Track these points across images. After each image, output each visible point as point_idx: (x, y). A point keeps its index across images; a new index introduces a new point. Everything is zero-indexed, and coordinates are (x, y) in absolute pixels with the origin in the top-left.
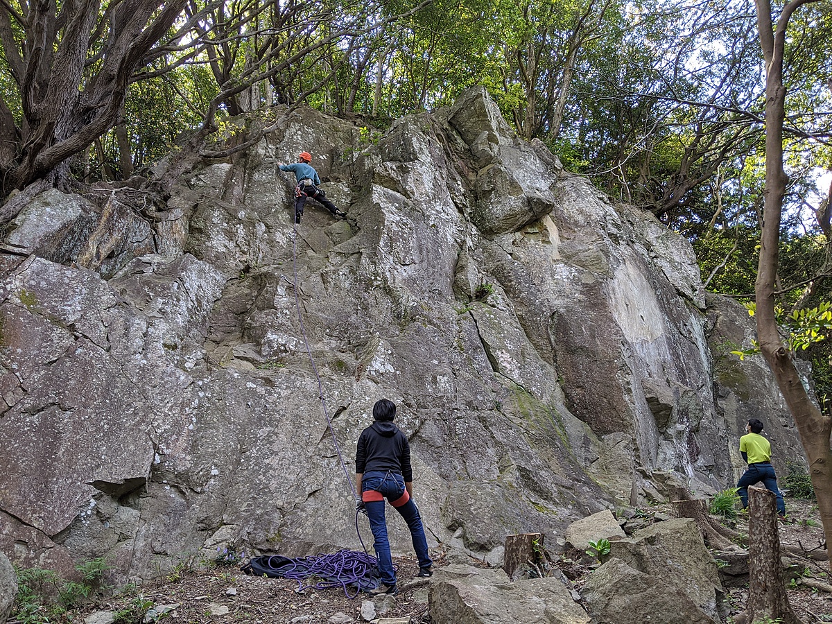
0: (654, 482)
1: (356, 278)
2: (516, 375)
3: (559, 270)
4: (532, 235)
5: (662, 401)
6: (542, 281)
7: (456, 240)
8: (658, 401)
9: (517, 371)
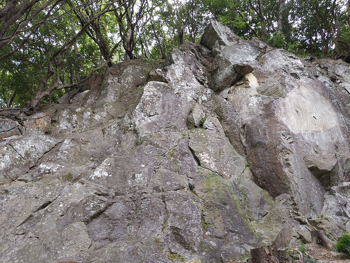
0: (308, 226)
1: (120, 128)
2: (213, 166)
3: (252, 100)
4: (240, 86)
5: (321, 168)
6: (240, 109)
7: (194, 98)
8: (318, 169)
9: (214, 164)
